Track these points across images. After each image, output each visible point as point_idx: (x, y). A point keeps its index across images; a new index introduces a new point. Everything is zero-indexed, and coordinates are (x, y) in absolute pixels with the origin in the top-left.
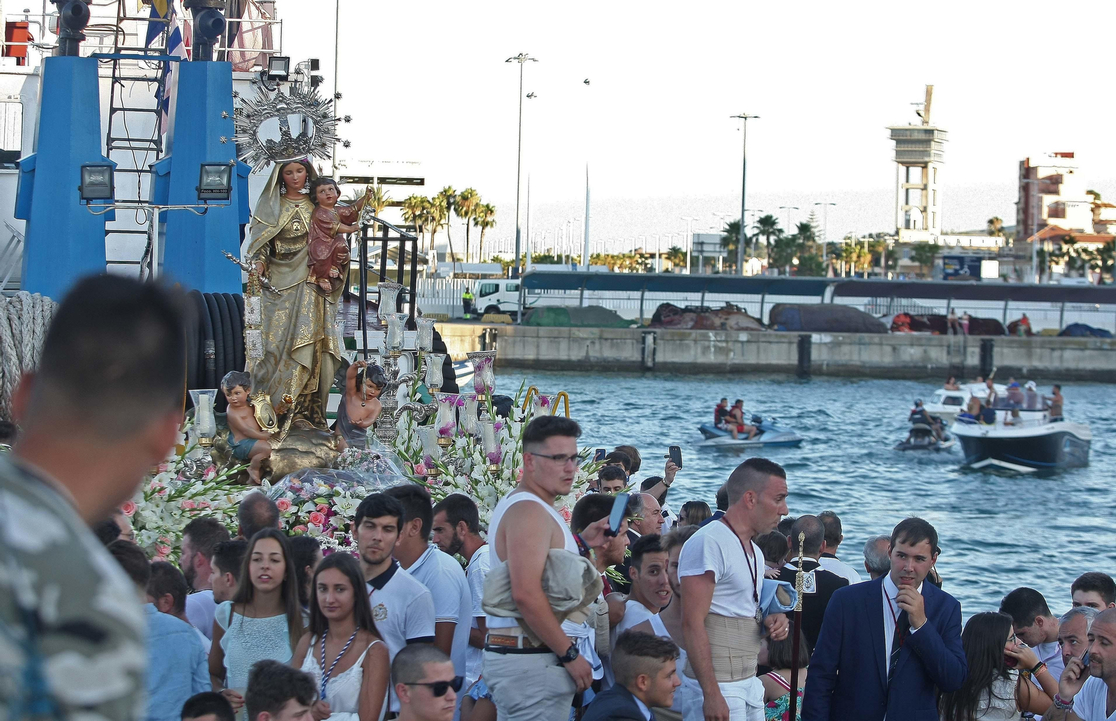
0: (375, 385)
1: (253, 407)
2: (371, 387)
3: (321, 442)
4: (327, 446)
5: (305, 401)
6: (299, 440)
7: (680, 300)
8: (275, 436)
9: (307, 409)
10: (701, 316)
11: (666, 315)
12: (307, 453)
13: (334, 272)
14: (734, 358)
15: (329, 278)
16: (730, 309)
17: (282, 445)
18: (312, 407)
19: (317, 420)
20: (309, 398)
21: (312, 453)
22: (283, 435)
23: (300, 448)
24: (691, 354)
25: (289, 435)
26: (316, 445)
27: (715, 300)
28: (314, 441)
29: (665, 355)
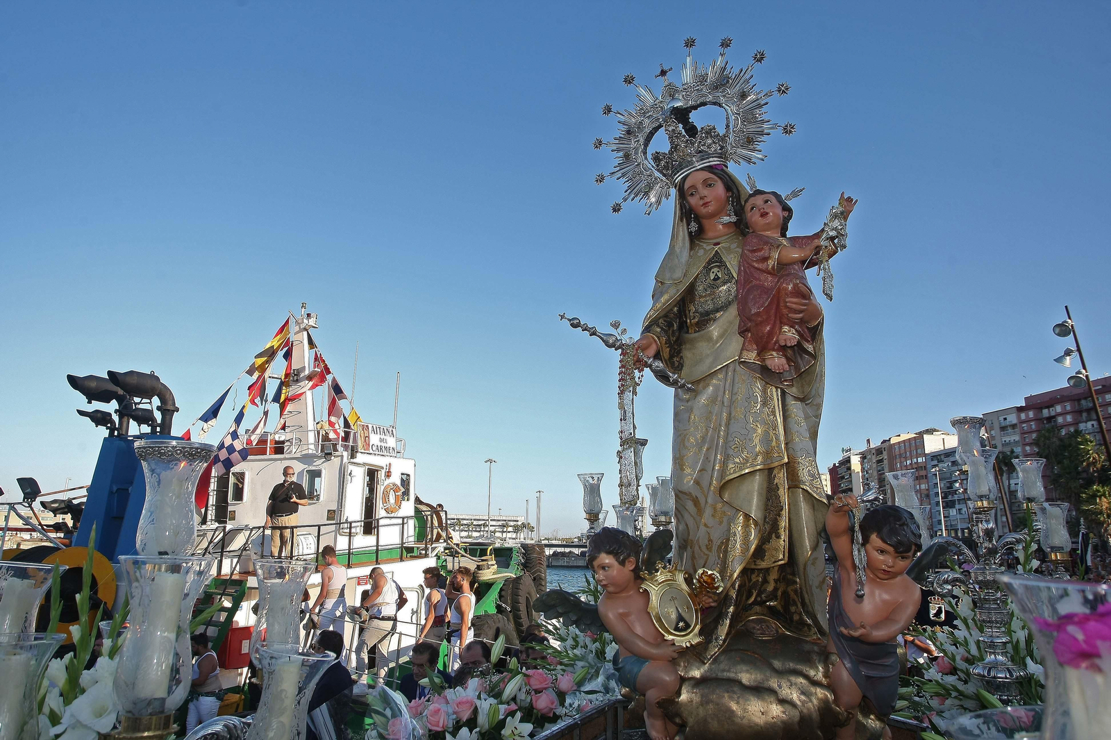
0: (891, 549)
1: (646, 592)
2: (882, 552)
3: (792, 665)
4: (807, 677)
5: (765, 581)
6: (743, 661)
7: (559, 550)
8: (695, 653)
9: (773, 596)
10: (563, 554)
11: (555, 554)
12: (759, 690)
13: (789, 334)
14: (571, 564)
15: (783, 349)
16: (570, 552)
17: (710, 669)
18: (785, 593)
19: (796, 617)
20: (773, 576)
21: (772, 692)
22: (714, 650)
23: (746, 678)
24: (561, 563)
25: (727, 650)
26: (780, 673)
27: (567, 550)
28: (777, 664)
29: (554, 563)
